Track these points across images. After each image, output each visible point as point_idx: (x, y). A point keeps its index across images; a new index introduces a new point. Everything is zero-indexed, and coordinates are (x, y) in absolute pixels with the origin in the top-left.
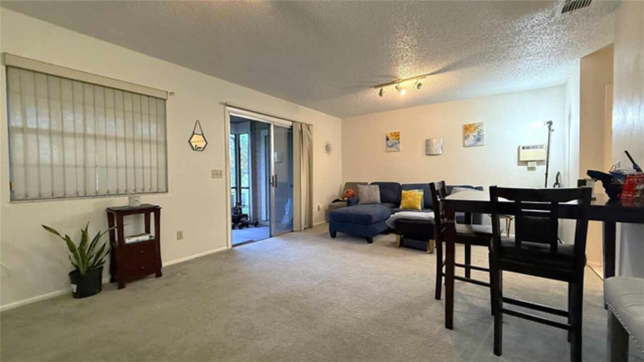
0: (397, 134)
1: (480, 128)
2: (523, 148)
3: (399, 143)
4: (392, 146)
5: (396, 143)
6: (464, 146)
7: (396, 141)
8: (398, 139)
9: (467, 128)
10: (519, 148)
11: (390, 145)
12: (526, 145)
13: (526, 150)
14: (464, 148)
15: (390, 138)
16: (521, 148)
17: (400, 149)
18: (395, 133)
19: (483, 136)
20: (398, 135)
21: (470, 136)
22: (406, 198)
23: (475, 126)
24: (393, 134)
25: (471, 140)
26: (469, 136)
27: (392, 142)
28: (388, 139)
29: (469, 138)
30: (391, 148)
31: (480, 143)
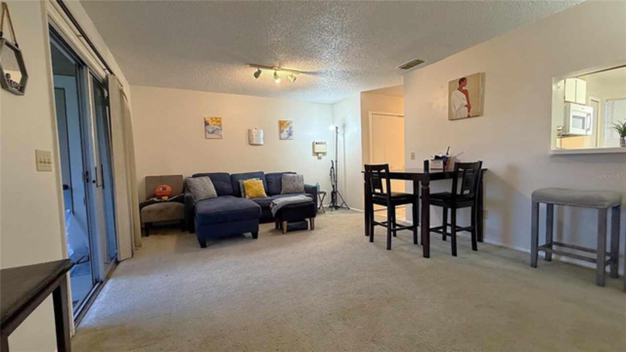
0: (218, 119)
1: (291, 125)
2: (316, 143)
3: (221, 130)
4: (213, 133)
5: (217, 129)
6: (281, 139)
7: (218, 128)
8: (220, 126)
9: (281, 124)
10: (313, 143)
11: (210, 131)
12: (318, 141)
13: (318, 145)
14: (281, 141)
15: (210, 123)
16: (315, 143)
17: (223, 136)
18: (216, 118)
19: (292, 132)
20: (220, 122)
21: (285, 130)
22: (250, 187)
23: (287, 122)
24: (214, 119)
25: (285, 134)
26: (283, 131)
27: (213, 128)
28: (206, 124)
29: (283, 133)
30: (212, 135)
31: (291, 137)
